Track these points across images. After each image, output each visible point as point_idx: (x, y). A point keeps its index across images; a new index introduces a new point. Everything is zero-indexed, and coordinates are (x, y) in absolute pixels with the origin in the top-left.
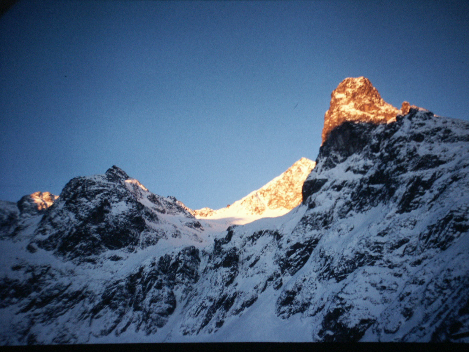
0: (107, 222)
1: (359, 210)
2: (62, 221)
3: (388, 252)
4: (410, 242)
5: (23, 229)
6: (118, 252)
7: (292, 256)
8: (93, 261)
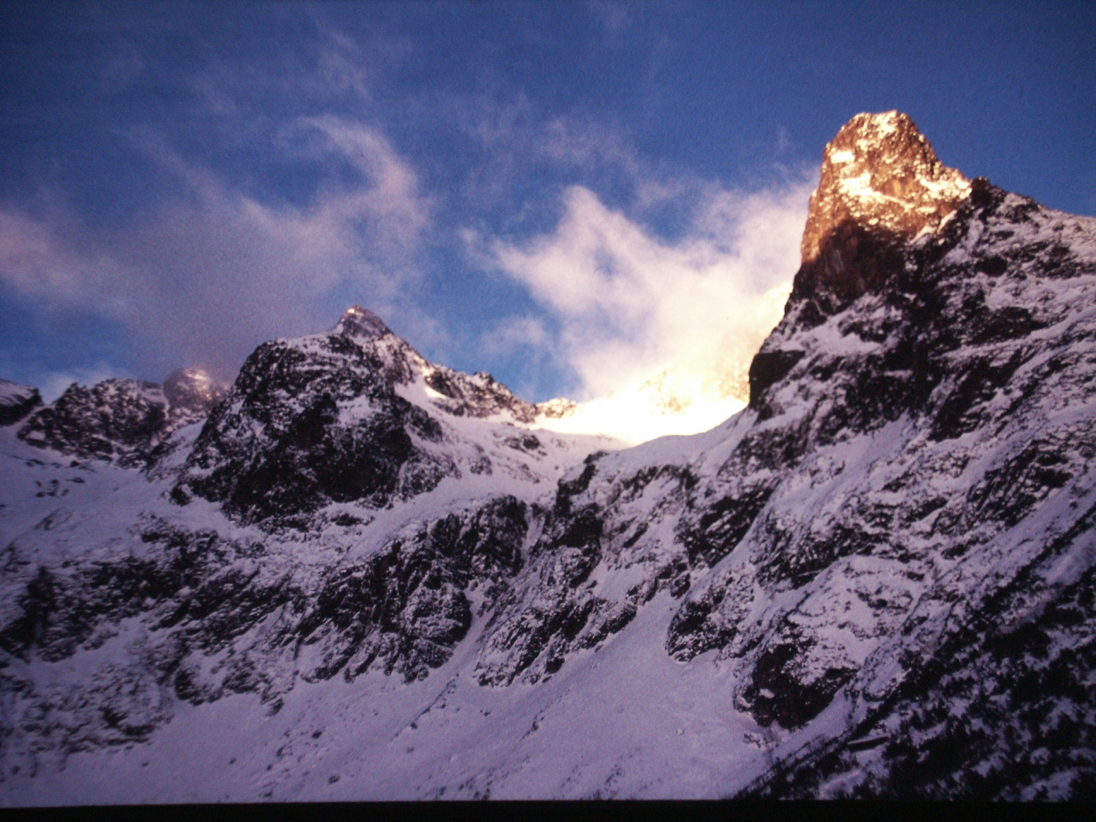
0: (329, 442)
1: (862, 427)
2: (238, 439)
3: (901, 526)
4: (948, 505)
5: (167, 453)
6: (351, 508)
7: (715, 525)
8: (302, 526)
